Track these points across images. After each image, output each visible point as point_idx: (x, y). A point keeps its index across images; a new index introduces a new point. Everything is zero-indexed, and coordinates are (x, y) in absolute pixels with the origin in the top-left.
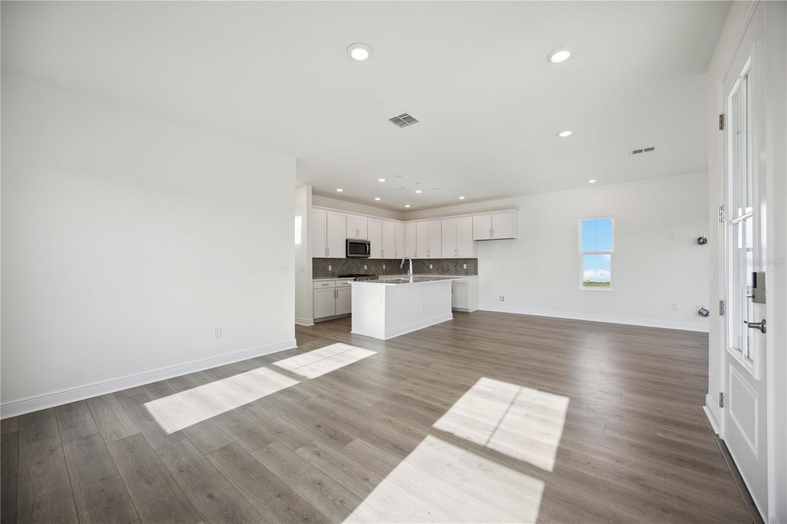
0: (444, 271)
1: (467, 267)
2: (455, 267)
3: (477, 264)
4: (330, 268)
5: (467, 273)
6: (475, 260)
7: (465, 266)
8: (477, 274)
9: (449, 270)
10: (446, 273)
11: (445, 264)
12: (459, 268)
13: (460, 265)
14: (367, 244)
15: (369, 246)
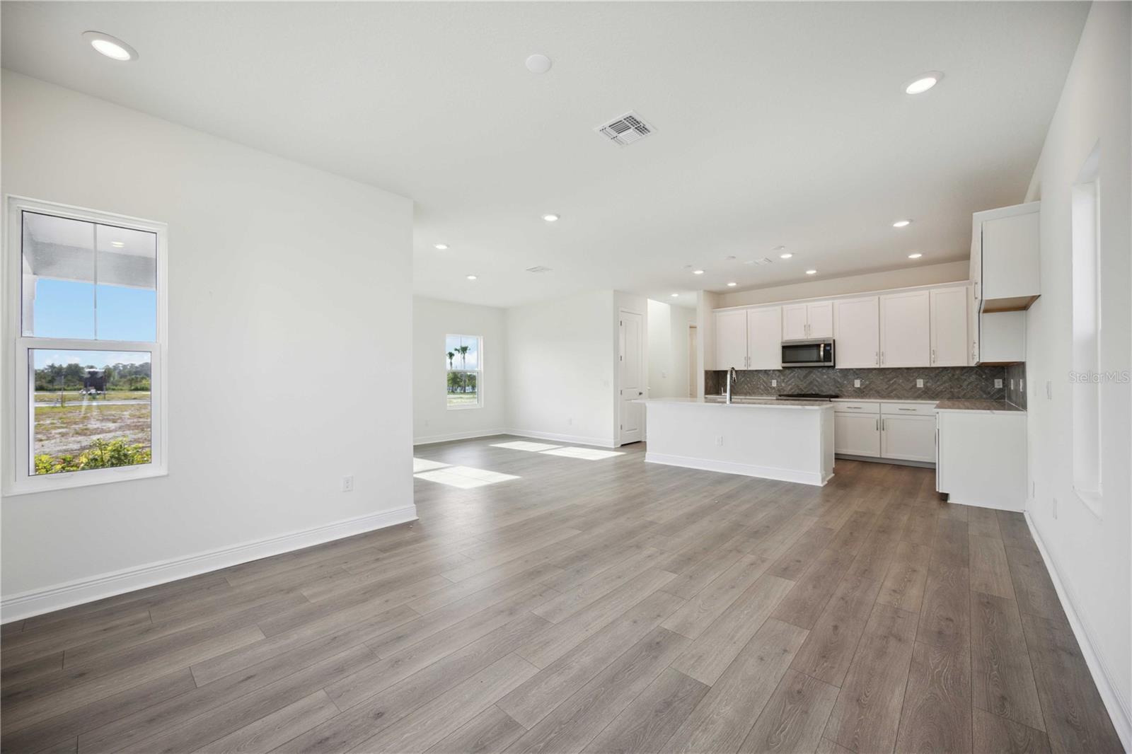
4: (774, 383)
14: (822, 345)
15: (828, 348)
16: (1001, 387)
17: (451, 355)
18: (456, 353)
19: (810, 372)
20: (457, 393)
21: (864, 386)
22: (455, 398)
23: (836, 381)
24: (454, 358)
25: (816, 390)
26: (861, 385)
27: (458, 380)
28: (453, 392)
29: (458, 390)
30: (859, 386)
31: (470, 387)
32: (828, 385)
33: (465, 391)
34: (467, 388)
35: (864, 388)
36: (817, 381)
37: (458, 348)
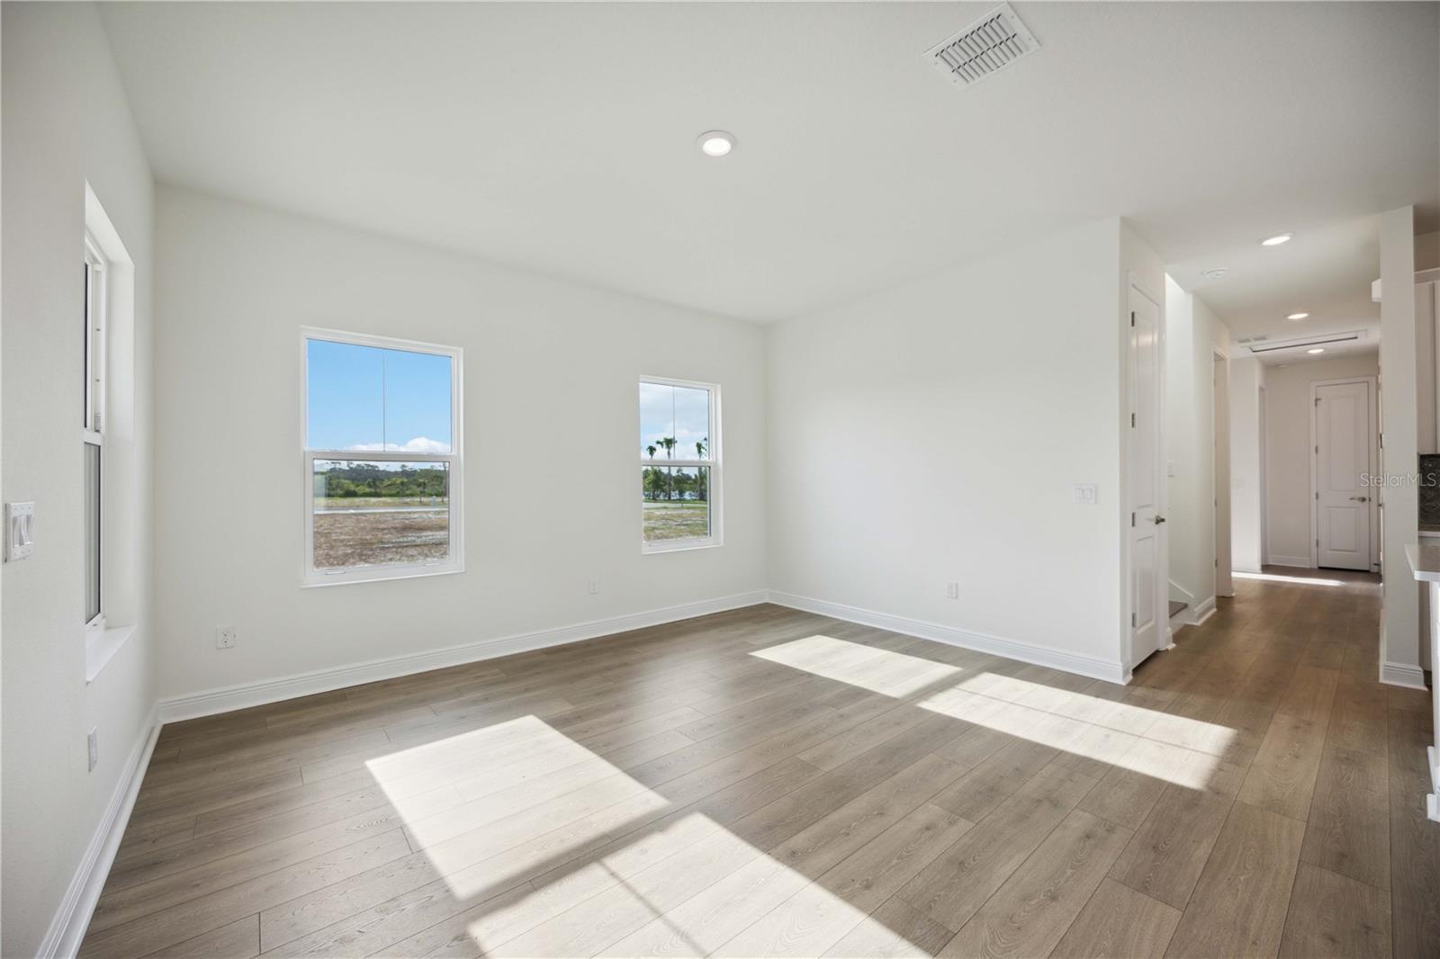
17: (652, 450)
18: (658, 447)
20: (661, 501)
22: (657, 508)
24: (655, 454)
27: (662, 483)
28: (655, 499)
29: (661, 497)
31: (677, 492)
33: (670, 498)
34: (673, 493)
37: (662, 440)
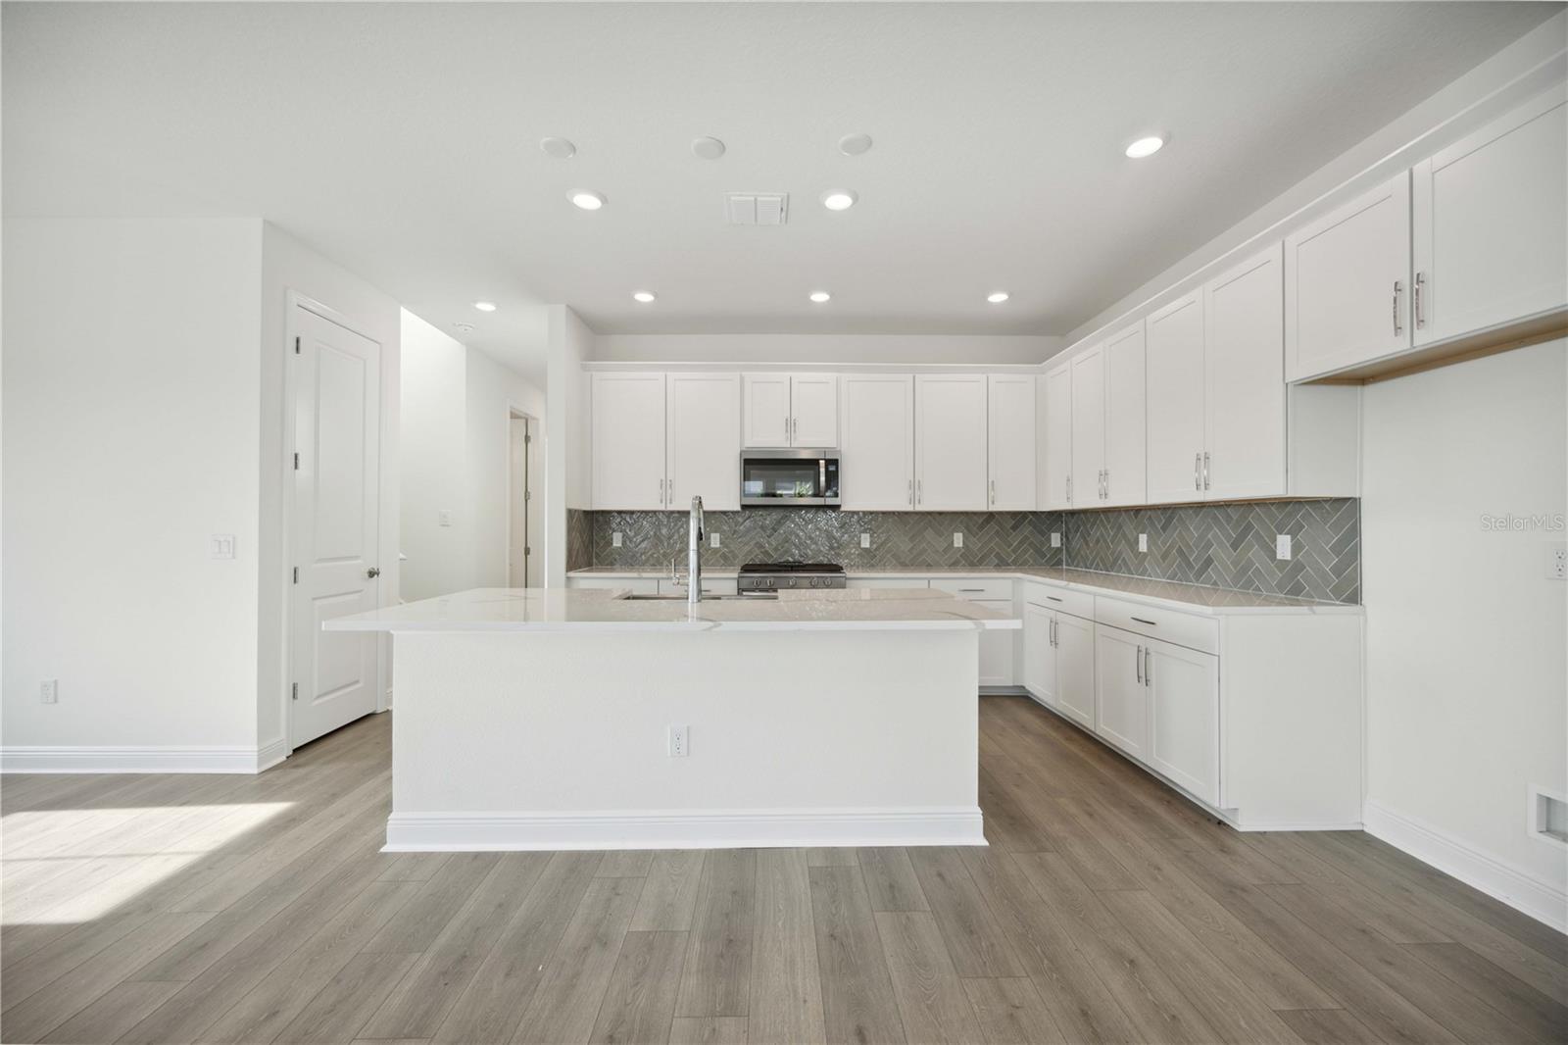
0: (1189, 565)
1: (1296, 548)
2: (1235, 546)
3: (1355, 532)
5: (1294, 586)
6: (1344, 511)
7: (1284, 546)
8: (1354, 598)
9: (1209, 562)
10: (1198, 575)
11: (1193, 528)
12: (1255, 553)
13: (1258, 537)
14: (822, 462)
15: (832, 468)
16: (1059, 545)
19: (785, 517)
21: (875, 546)
23: (830, 537)
25: (795, 555)
26: (871, 543)
30: (868, 546)
32: (816, 543)
35: (876, 549)
36: (797, 536)
